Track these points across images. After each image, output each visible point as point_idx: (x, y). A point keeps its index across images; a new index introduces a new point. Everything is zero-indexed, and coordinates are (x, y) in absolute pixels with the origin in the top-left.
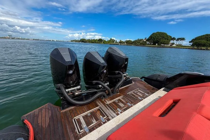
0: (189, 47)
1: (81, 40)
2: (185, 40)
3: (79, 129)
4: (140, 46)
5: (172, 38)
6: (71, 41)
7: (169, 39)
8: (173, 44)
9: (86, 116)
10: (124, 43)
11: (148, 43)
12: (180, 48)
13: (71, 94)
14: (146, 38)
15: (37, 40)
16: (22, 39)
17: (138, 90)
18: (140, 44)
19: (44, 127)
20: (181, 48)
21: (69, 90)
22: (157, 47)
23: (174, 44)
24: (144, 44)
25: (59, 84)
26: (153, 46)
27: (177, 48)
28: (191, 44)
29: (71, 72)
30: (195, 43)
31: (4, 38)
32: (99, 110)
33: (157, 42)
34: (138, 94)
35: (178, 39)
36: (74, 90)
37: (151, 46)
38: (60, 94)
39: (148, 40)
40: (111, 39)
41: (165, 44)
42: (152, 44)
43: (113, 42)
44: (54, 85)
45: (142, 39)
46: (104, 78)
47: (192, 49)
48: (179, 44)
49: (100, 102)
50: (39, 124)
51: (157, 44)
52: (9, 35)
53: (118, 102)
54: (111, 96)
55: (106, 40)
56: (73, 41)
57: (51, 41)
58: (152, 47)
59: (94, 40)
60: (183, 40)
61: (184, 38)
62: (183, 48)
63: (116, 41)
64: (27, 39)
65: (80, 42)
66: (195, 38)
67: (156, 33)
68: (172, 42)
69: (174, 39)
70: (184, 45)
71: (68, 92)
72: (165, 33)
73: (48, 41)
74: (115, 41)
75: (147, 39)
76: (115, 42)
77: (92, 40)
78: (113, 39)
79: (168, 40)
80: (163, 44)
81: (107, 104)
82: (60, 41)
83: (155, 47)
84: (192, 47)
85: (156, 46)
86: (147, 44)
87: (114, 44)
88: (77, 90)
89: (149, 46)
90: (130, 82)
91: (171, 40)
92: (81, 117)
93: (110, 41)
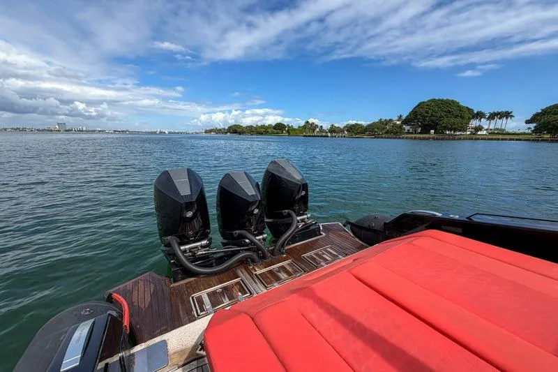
0: (528, 136)
1: (230, 127)
2: (513, 116)
3: (199, 311)
4: (385, 138)
5: (475, 112)
6: (206, 132)
7: (467, 115)
8: (480, 128)
9: (214, 293)
10: (342, 131)
11: (408, 130)
12: (498, 139)
13: (191, 254)
14: (401, 116)
15: (123, 131)
16: (87, 132)
17: (328, 249)
18: (387, 133)
19: (142, 306)
20: (502, 140)
21: (187, 247)
22: (434, 139)
23: (483, 128)
24: (397, 133)
25: (169, 236)
26: (422, 136)
27: (492, 139)
28: (532, 126)
29: (190, 214)
30: (544, 123)
31: (48, 131)
32: (238, 283)
33: (434, 126)
34: (325, 256)
35: (492, 116)
36: (196, 247)
37: (415, 138)
38: (170, 254)
39: (406, 122)
40: (308, 122)
41: (455, 130)
42: (419, 130)
43: (314, 130)
44: (161, 239)
45: (391, 120)
46: (257, 224)
47: (538, 141)
48: (497, 129)
49: (243, 270)
50: (133, 303)
51: (432, 131)
52: (58, 124)
53: (279, 271)
54: (267, 261)
55: (296, 127)
56: (211, 131)
57: (155, 133)
58: (420, 139)
59: (263, 126)
60: (507, 118)
61: (511, 112)
62: (510, 140)
63: (321, 127)
64: (100, 131)
65: (229, 134)
66: (542, 110)
67: (429, 101)
68: (474, 123)
69: (480, 115)
70: (510, 131)
71: (185, 251)
72: (453, 102)
73: (149, 133)
74: (317, 126)
75: (404, 118)
76: (318, 130)
77: (259, 127)
78: (313, 123)
79: (462, 117)
80: (450, 130)
81: (256, 275)
82: (178, 133)
83: (428, 139)
84: (534, 136)
85: (431, 136)
86: (406, 131)
87: (316, 136)
88: (201, 247)
89: (411, 138)
90: (316, 232)
91: (473, 117)
92: (204, 294)
93: (304, 127)
